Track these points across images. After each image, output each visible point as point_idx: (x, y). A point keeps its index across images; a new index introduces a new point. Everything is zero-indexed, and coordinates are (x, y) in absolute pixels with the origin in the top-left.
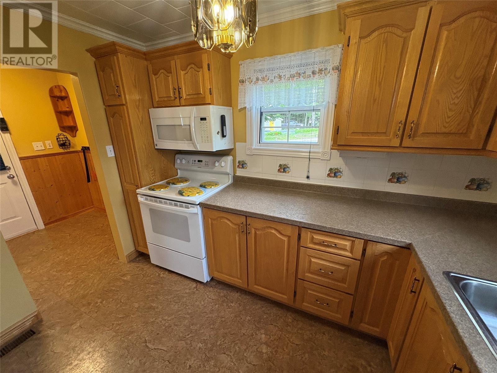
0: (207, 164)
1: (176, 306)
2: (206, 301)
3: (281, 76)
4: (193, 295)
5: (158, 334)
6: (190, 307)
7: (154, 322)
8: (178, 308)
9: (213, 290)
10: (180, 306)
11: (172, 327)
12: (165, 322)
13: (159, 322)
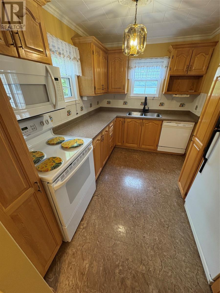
0: (34, 128)
1: (112, 201)
2: (106, 188)
3: (54, 51)
4: (103, 195)
5: (128, 202)
6: (111, 194)
7: (123, 207)
8: (112, 199)
9: (98, 187)
10: (111, 199)
11: (123, 197)
12: (122, 202)
13: (122, 205)
